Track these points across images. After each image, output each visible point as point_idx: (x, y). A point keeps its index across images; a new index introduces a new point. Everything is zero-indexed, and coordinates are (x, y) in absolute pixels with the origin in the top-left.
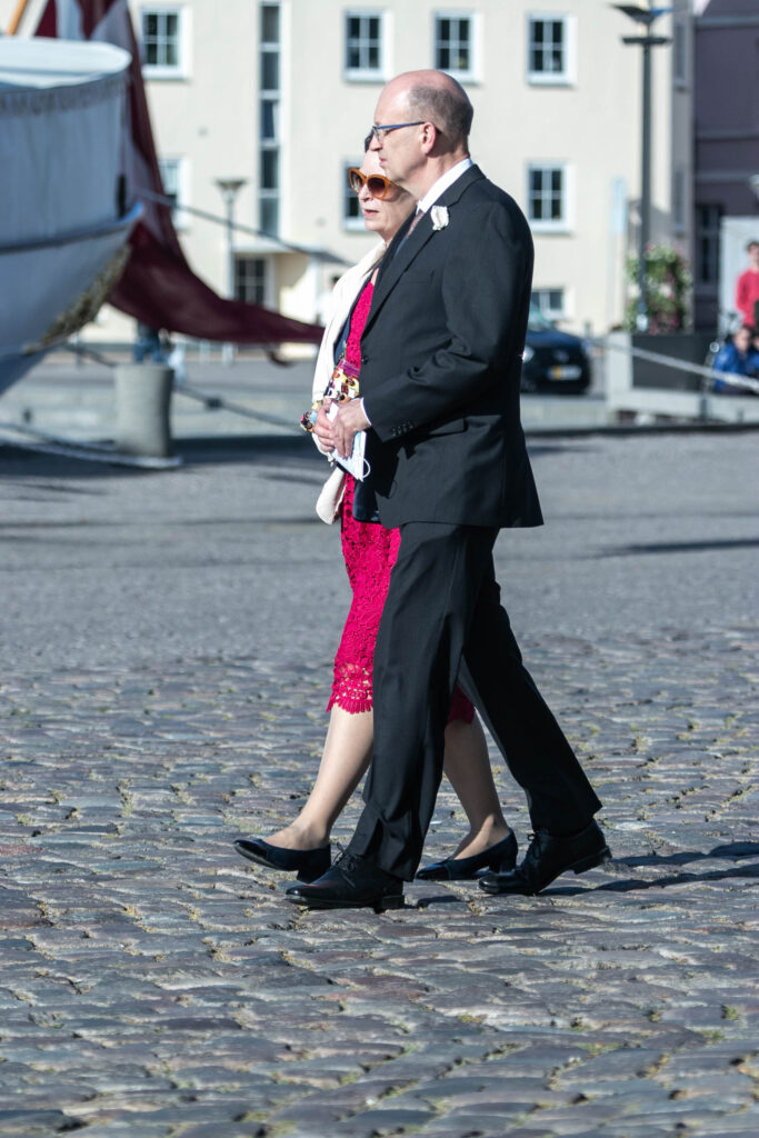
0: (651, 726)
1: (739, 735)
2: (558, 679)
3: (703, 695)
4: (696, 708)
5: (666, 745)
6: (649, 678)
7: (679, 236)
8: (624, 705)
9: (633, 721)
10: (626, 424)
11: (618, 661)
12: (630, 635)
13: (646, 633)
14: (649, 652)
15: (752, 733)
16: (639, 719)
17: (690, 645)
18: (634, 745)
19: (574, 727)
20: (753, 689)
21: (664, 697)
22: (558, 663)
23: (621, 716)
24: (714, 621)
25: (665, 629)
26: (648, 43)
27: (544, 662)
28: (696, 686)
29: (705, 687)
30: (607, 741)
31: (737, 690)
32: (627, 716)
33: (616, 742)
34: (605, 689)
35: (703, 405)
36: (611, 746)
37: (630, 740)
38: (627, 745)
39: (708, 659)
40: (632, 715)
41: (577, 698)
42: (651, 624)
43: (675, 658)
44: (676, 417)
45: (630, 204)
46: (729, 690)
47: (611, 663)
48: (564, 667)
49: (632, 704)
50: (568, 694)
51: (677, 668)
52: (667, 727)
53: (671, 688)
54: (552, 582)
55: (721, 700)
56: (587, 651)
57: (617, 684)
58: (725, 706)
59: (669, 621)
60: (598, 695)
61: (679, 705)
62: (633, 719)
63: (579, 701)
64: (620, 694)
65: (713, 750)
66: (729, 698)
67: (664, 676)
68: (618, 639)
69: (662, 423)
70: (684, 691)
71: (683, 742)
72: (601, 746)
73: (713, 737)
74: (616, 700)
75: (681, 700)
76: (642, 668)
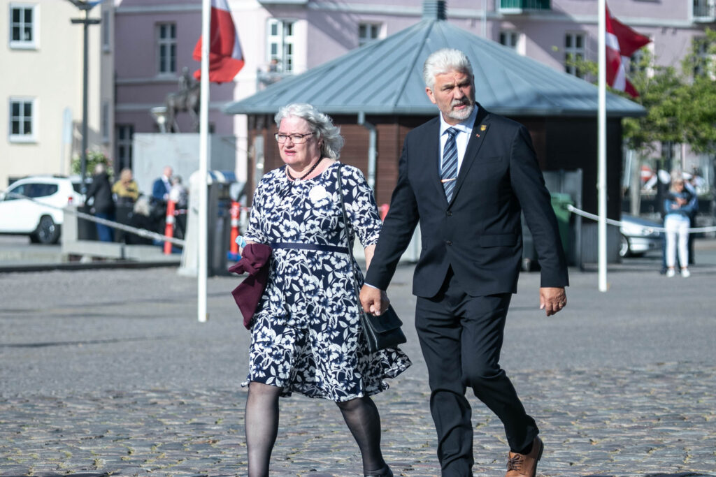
0: (104, 452)
1: (161, 457)
2: (42, 423)
3: (136, 433)
4: (133, 440)
5: (114, 464)
6: (100, 422)
7: (106, 144)
8: (86, 439)
9: (92, 449)
10: (74, 263)
11: (78, 411)
12: (86, 395)
13: (96, 394)
14: (99, 405)
15: (168, 456)
16: (96, 448)
17: (124, 401)
18: (94, 464)
19: (55, 453)
20: (167, 429)
21: (111, 434)
22: (41, 413)
23: (85, 446)
24: (138, 386)
25: (108, 391)
26: (87, 22)
27: (33, 412)
28: (130, 427)
29: (136, 428)
30: (77, 461)
31: (157, 429)
32: (89, 445)
33: (83, 462)
34: (73, 429)
35: (123, 251)
36: (80, 465)
37: (91, 460)
38: (90, 464)
39: (137, 410)
40: (91, 446)
41: (55, 434)
42: (99, 388)
43: (116, 410)
44: (106, 259)
45: (74, 124)
46: (151, 429)
47: (75, 413)
48: (45, 415)
49: (91, 438)
50: (49, 432)
51: (117, 416)
52: (114, 452)
53: (115, 428)
54: (33, 362)
55: (147, 435)
56: (60, 405)
57: (80, 426)
58: (150, 440)
59: (110, 386)
60: (68, 433)
61: (121, 439)
62: (93, 448)
63: (57, 437)
64: (83, 432)
65: (144, 467)
66: (152, 434)
67: (110, 421)
68: (79, 397)
69: (96, 262)
70: (123, 430)
71: (125, 462)
72: (74, 465)
73: (145, 458)
74: (80, 436)
75: (122, 436)
76: (95, 416)
